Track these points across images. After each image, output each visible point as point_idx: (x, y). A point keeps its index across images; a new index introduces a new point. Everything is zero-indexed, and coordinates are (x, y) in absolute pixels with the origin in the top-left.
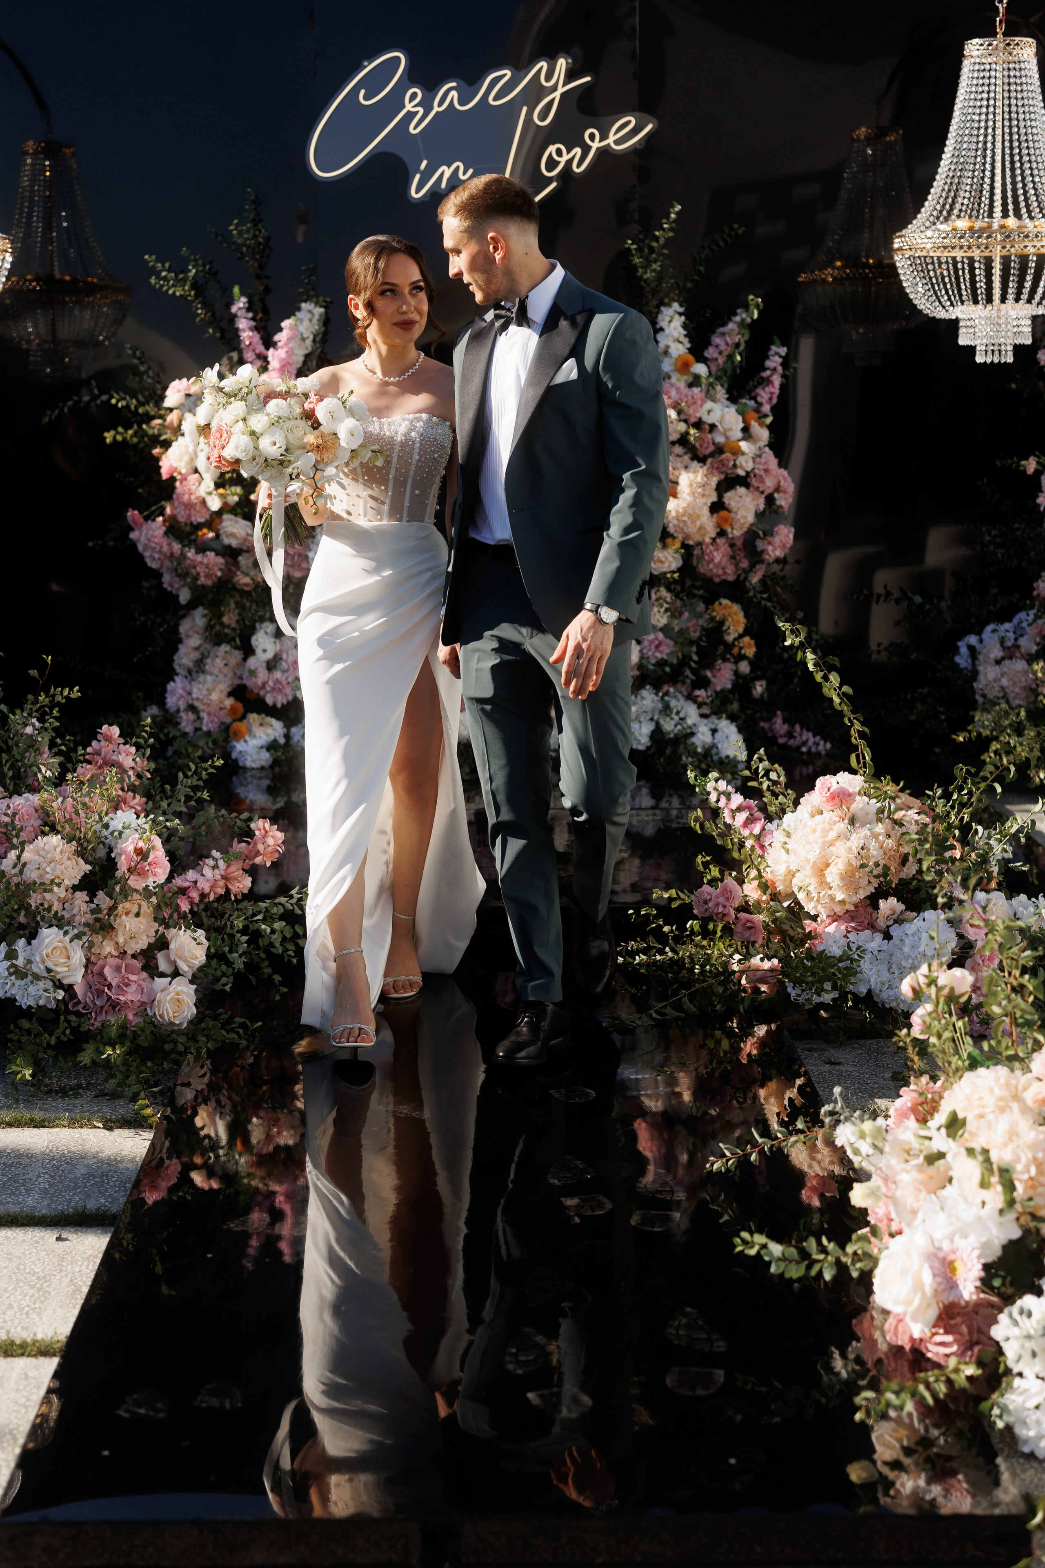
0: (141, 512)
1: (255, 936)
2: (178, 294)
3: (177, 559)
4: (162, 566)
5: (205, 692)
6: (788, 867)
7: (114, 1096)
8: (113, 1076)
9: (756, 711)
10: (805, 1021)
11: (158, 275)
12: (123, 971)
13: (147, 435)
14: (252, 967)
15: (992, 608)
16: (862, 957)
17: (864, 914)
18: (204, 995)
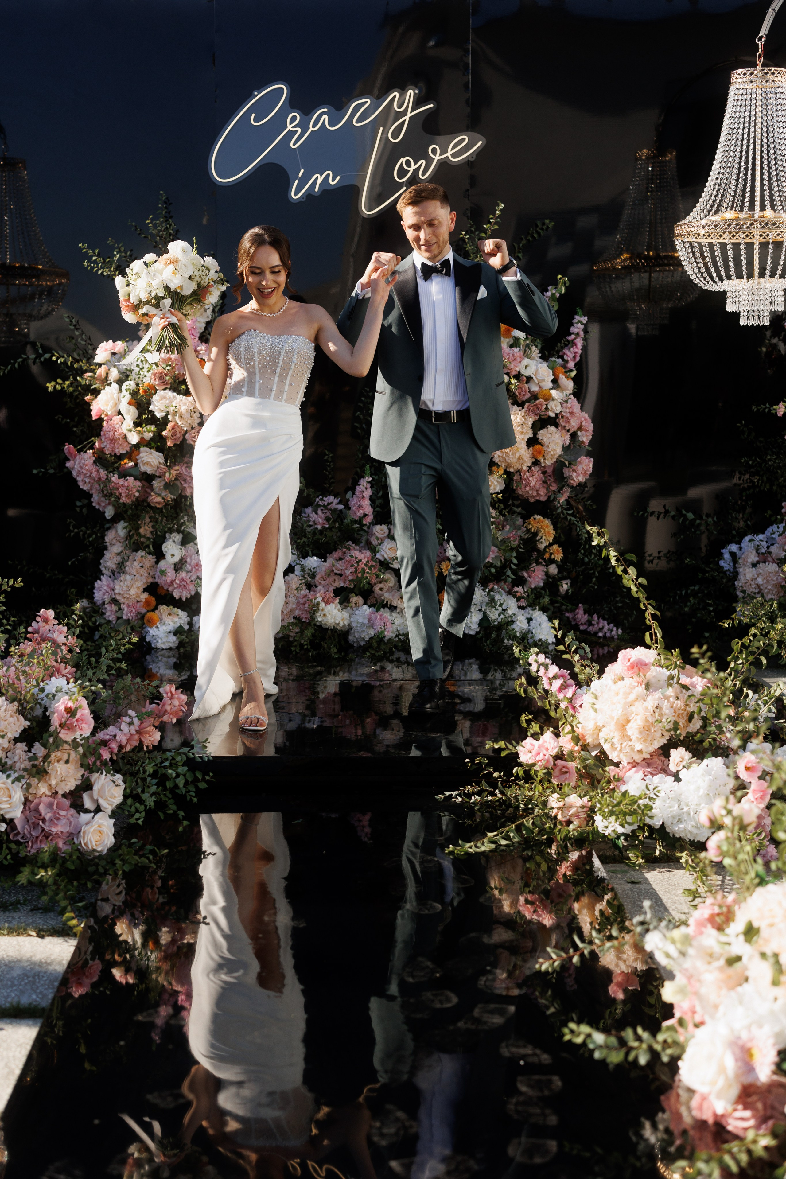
0: (75, 446)
1: (162, 779)
2: (105, 274)
3: (104, 482)
4: (91, 489)
5: (125, 588)
6: (596, 723)
7: (46, 910)
8: (45, 893)
9: (562, 604)
10: (610, 848)
11: (89, 259)
12: (55, 807)
13: (81, 385)
14: (160, 805)
15: (749, 523)
16: (657, 796)
17: (658, 761)
18: (121, 828)
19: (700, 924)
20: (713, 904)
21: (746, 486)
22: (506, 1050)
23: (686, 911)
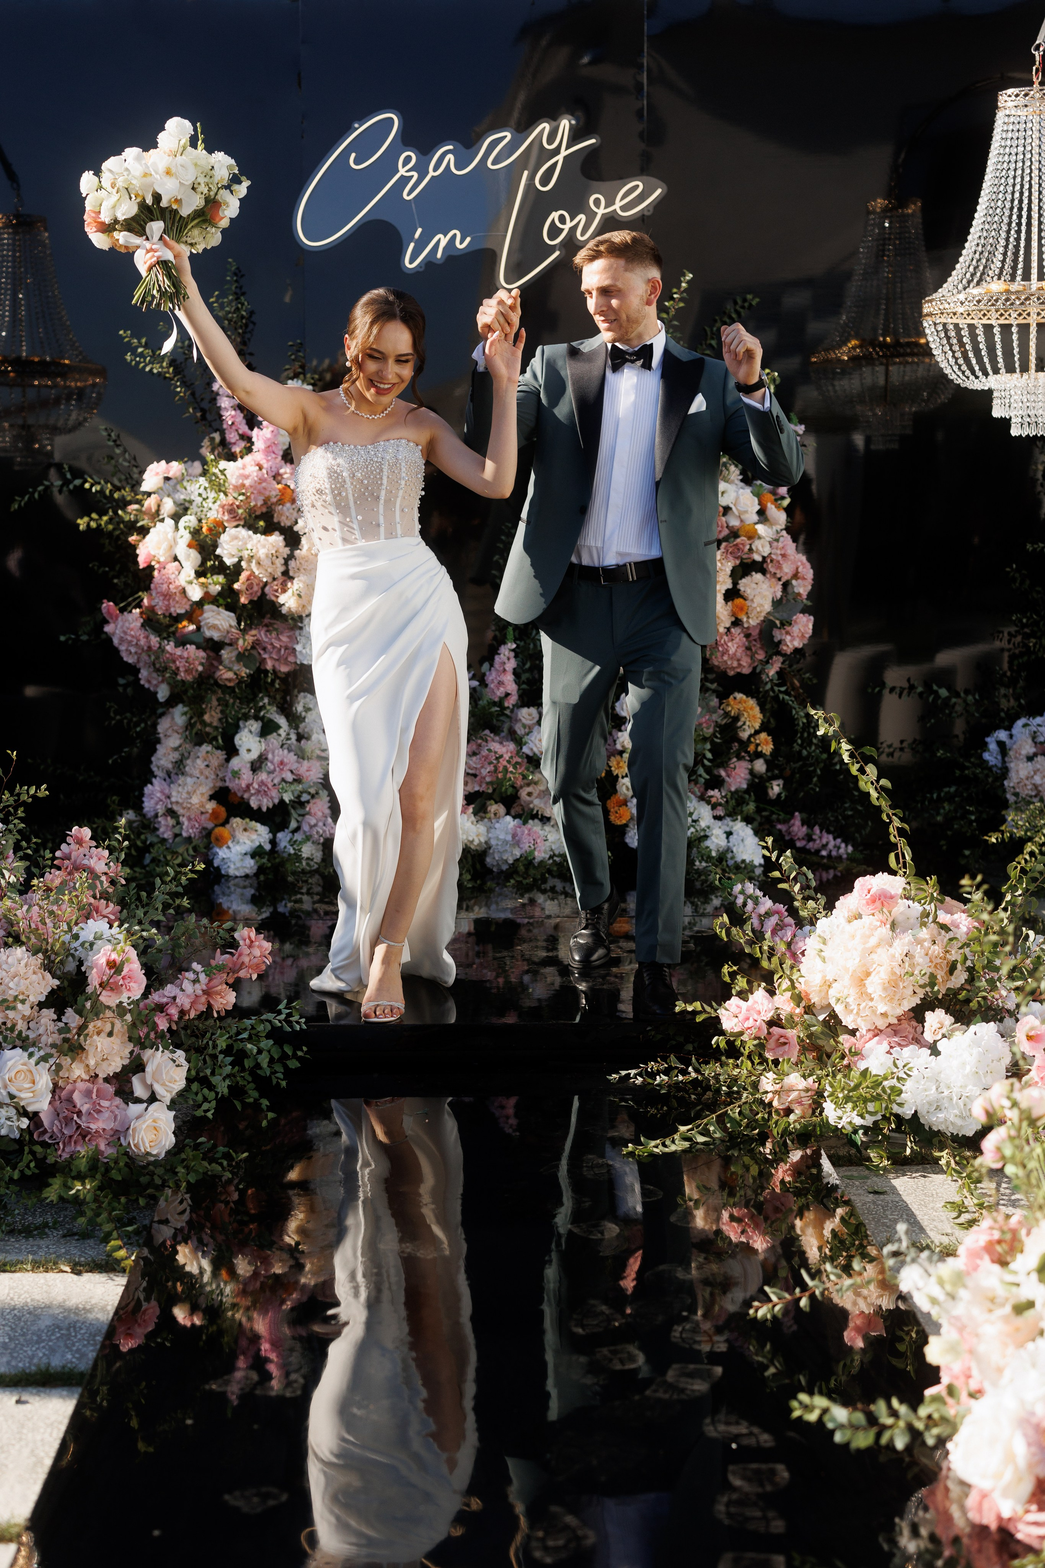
0: (116, 604)
1: (239, 1057)
2: (155, 371)
3: (155, 652)
4: (138, 661)
5: (185, 795)
6: (824, 977)
7: (84, 1236)
8: (82, 1214)
9: (773, 813)
10: (844, 1145)
11: (134, 351)
12: (94, 1096)
13: (123, 522)
14: (236, 1091)
15: (1023, 702)
16: (909, 1076)
17: (908, 1027)
18: (184, 1122)
19: (974, 1255)
20: (991, 1228)
21: (1017, 651)
22: (711, 1428)
23: (949, 1231)
